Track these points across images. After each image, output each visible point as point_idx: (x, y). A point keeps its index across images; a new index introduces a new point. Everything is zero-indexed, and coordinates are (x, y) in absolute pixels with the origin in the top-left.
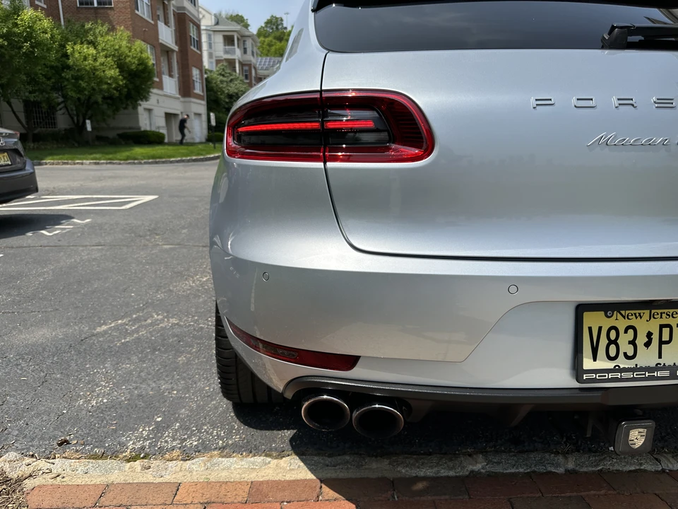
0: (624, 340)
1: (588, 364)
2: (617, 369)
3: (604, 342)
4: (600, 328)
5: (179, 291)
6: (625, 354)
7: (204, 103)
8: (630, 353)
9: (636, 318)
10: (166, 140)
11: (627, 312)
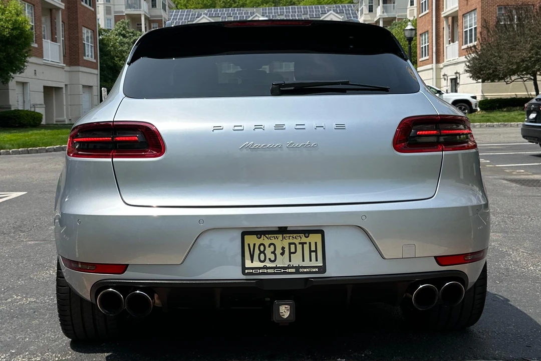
0: (268, 251)
1: (248, 264)
2: (265, 268)
3: (257, 252)
4: (255, 245)
5: (39, 279)
6: (270, 259)
7: (97, 72)
8: (273, 259)
9: (275, 239)
10: (43, 122)
11: (270, 236)
